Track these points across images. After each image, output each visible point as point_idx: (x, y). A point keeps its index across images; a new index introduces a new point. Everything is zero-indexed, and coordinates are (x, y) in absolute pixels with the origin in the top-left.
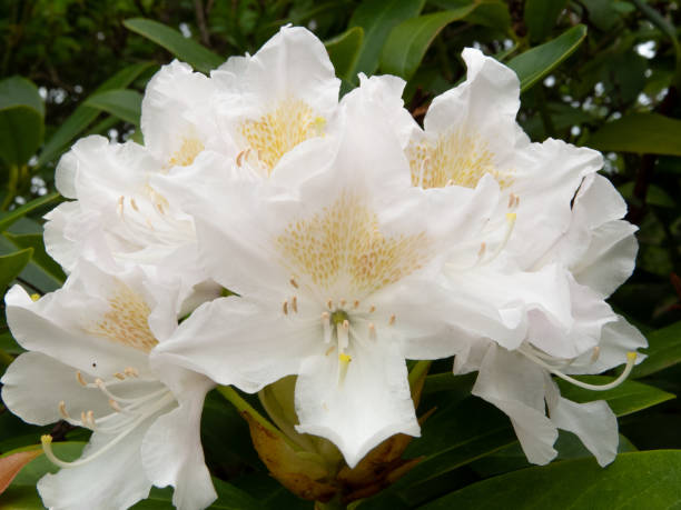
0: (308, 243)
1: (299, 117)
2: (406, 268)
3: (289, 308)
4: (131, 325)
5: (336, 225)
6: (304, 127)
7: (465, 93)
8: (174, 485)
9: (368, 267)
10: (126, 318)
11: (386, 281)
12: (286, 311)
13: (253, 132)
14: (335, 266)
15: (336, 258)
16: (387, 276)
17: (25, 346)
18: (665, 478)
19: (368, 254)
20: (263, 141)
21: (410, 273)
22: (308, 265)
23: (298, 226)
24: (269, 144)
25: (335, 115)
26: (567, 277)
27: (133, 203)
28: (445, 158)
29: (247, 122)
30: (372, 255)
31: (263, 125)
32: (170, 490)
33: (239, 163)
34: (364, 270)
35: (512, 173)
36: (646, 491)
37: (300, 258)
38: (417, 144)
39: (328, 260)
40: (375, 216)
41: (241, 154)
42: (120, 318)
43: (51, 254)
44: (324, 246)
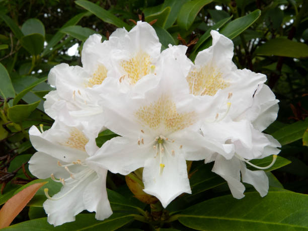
0: (148, 114)
1: (145, 58)
2: (187, 124)
3: (141, 142)
4: (78, 142)
5: (159, 107)
6: (147, 64)
7: (211, 50)
8: (96, 211)
9: (172, 123)
10: (76, 139)
11: (179, 128)
12: (139, 144)
13: (126, 65)
14: (158, 122)
15: (159, 119)
16: (179, 126)
17: (37, 150)
18: (286, 203)
19: (172, 118)
20: (130, 69)
21: (188, 126)
22: (148, 122)
23: (144, 108)
24: (132, 70)
25: (159, 59)
26: (251, 126)
27: (79, 92)
28: (203, 75)
29: (124, 61)
30: (173, 119)
31: (130, 63)
32: (94, 213)
33: (120, 81)
34: (170, 124)
35: (230, 82)
36: (279, 208)
37: (145, 120)
38: (192, 71)
39: (156, 120)
40: (175, 104)
41: (121, 78)
42: (75, 140)
43: (47, 113)
44: (155, 115)
